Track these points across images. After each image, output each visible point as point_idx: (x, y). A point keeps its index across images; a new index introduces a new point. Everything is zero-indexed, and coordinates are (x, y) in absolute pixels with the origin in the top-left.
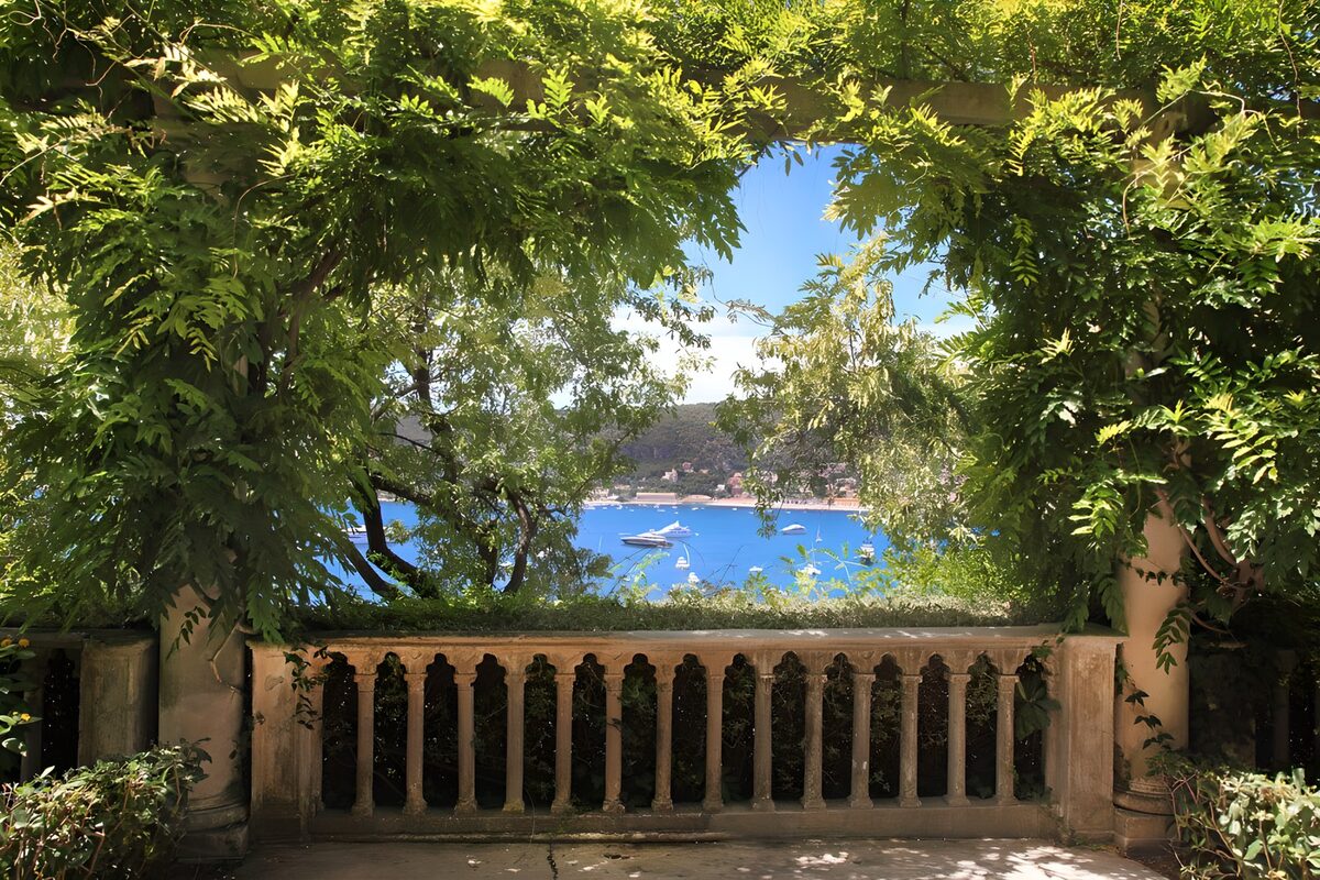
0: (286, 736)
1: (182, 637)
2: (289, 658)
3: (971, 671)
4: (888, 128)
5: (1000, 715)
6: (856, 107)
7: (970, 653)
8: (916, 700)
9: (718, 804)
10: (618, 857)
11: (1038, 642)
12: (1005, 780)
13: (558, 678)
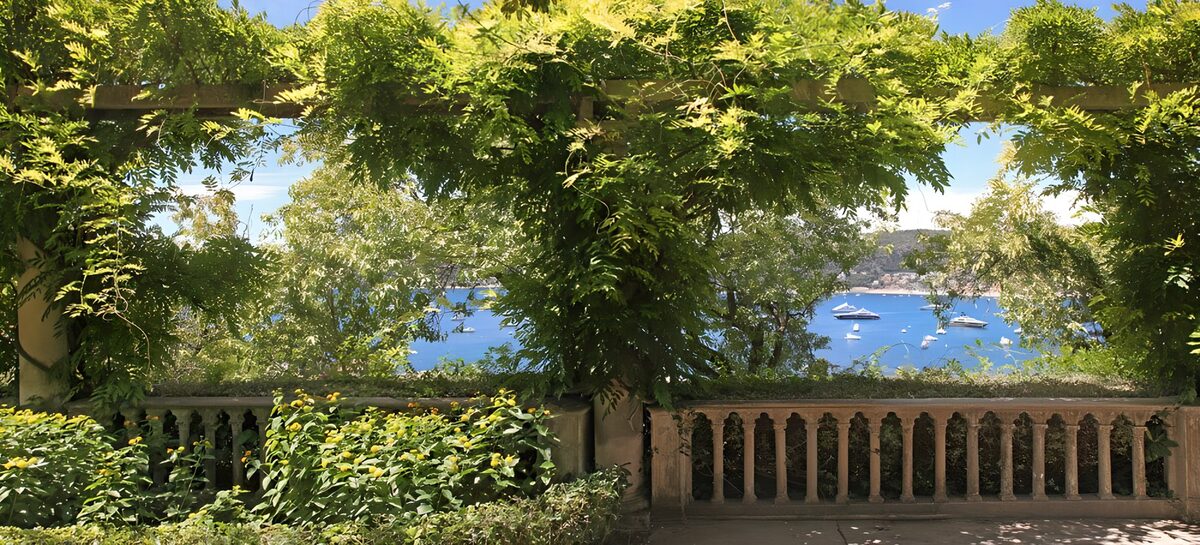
0: (671, 461)
1: (611, 407)
2: (675, 417)
3: (1113, 423)
4: (1050, 119)
5: (1134, 449)
6: (1029, 109)
7: (1113, 413)
8: (1076, 438)
9: (946, 498)
10: (882, 529)
11: (1160, 408)
12: (1140, 484)
13: (839, 426)
